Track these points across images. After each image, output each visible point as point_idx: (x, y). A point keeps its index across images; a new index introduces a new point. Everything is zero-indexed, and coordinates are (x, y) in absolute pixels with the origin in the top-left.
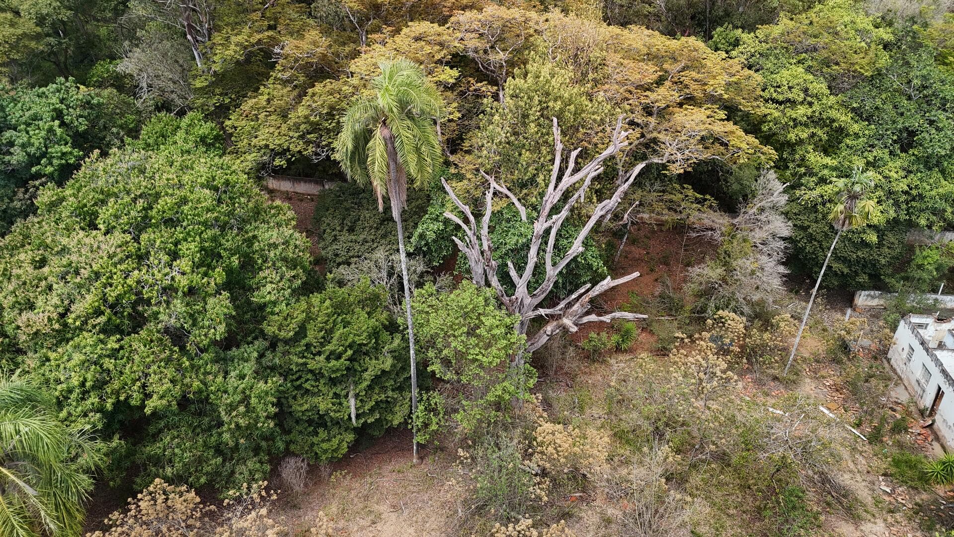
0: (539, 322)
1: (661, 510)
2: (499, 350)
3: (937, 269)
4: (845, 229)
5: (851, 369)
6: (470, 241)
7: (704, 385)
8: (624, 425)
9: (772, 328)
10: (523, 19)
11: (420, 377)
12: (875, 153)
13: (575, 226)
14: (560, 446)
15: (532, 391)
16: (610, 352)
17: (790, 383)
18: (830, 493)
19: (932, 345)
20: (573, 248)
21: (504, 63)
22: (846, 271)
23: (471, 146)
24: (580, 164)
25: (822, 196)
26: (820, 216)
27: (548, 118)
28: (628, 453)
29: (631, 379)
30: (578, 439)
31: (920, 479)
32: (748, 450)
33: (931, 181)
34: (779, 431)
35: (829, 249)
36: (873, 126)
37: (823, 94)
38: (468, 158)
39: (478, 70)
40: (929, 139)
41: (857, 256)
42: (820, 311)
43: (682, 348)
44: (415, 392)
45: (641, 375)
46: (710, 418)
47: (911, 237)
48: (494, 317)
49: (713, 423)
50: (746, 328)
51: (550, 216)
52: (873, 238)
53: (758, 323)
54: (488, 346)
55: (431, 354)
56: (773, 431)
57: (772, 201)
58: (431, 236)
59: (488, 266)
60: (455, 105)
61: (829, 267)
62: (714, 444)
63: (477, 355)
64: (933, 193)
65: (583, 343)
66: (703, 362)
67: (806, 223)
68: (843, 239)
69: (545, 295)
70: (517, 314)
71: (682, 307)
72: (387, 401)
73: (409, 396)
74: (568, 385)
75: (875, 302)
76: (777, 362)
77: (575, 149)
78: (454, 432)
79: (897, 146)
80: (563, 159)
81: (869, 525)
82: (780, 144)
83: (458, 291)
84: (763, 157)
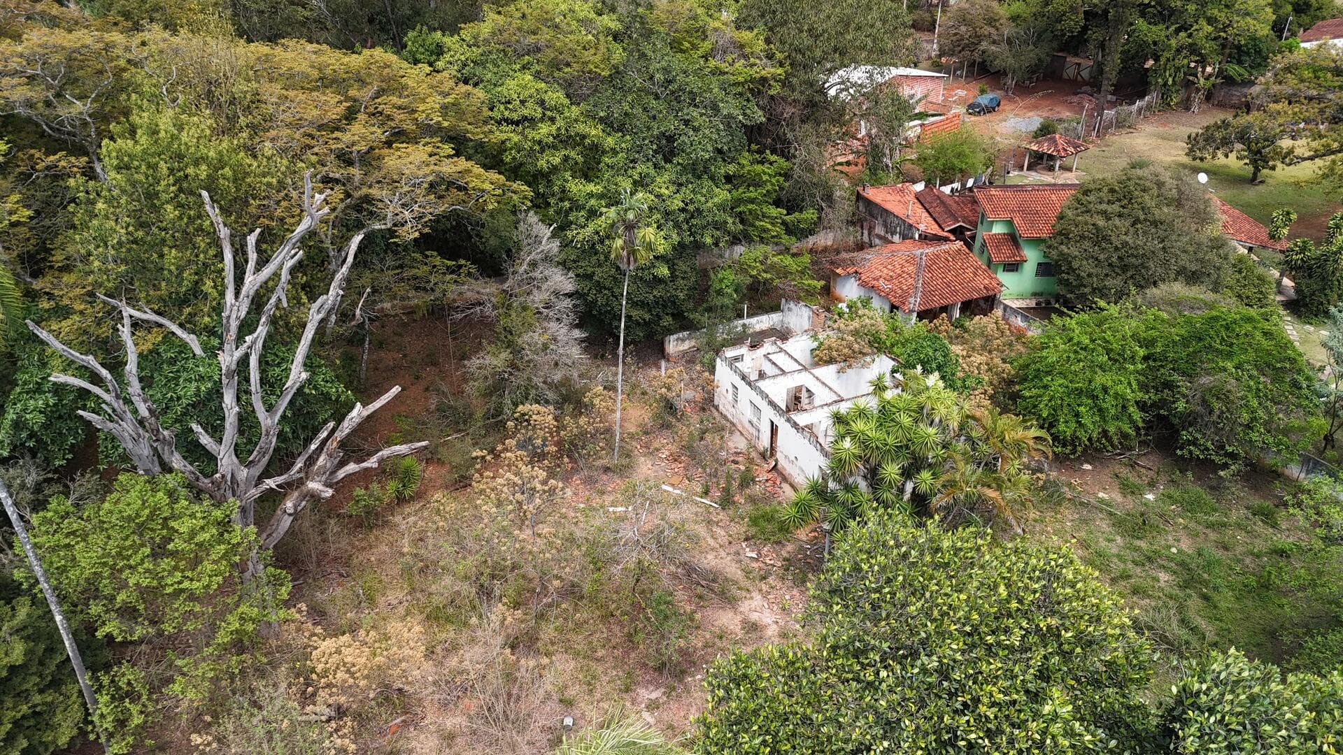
0: (271, 499)
1: (515, 691)
2: (214, 562)
3: (736, 291)
4: (631, 268)
5: (682, 430)
6: (114, 411)
7: (525, 507)
8: (437, 600)
9: (586, 410)
10: (101, 45)
11: (88, 652)
12: (639, 170)
13: (285, 344)
14: (354, 665)
15: (287, 604)
16: (391, 508)
17: (623, 470)
18: (698, 584)
19: (753, 377)
20: (291, 377)
21: (88, 118)
22: (647, 317)
23: (67, 259)
24: (265, 251)
25: (597, 233)
26: (602, 258)
27: (192, 193)
28: (452, 634)
29: (429, 534)
30: (377, 645)
31: (781, 530)
32: (599, 569)
33: (704, 191)
34: (628, 533)
35: (622, 295)
36: (628, 137)
37: (562, 104)
38: (67, 278)
39: (43, 134)
40: (689, 143)
41: (654, 296)
42: (634, 372)
43: (486, 469)
44: (84, 679)
45: (441, 524)
46: (544, 547)
47: (700, 260)
48: (193, 516)
49: (549, 552)
50: (556, 419)
51: (240, 339)
52: (664, 271)
53: (569, 408)
54: (196, 562)
55: (95, 609)
56: (619, 535)
57: (542, 251)
58: (35, 419)
59: (157, 440)
60: (15, 197)
61: (629, 317)
62: (557, 577)
63: (180, 583)
64: (709, 204)
65: (348, 508)
66: (516, 479)
67: (590, 270)
68: (635, 279)
69: (267, 457)
70: (231, 499)
71: (471, 415)
72: (34, 712)
73: (76, 690)
74: (341, 575)
75: (686, 346)
76: (603, 449)
77: (252, 231)
78: (176, 714)
79: (660, 157)
80: (237, 250)
81: (747, 603)
82: (532, 176)
83: (115, 495)
84: (515, 197)
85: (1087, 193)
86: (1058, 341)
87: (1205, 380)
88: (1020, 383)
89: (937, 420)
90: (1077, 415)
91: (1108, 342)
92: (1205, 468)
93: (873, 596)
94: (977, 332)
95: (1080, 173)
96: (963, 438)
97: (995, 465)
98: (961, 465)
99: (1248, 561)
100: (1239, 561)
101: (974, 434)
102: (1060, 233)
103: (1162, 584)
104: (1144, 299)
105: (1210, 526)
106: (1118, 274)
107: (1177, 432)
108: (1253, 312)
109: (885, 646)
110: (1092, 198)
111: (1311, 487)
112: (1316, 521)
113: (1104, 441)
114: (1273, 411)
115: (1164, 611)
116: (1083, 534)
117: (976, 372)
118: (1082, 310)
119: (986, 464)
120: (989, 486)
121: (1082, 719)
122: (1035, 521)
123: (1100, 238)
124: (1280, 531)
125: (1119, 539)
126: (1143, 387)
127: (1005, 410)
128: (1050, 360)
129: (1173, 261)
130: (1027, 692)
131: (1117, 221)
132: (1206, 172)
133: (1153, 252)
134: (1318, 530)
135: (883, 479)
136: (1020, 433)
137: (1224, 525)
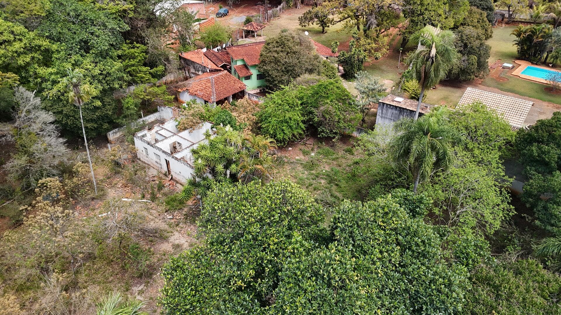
1: (72, 309)
3: (135, 106)
4: (81, 105)
5: (125, 172)
7: (55, 226)
8: (19, 282)
9: (75, 174)
12: (73, 59)
17: (102, 197)
18: (149, 236)
19: (153, 142)
22: (96, 126)
25: (59, 91)
26: (65, 102)
28: (32, 294)
29: (6, 252)
31: (180, 204)
32: (101, 243)
33: (109, 64)
34: (111, 223)
35: (80, 118)
36: (64, 44)
37: (24, 32)
40: (96, 43)
41: (97, 116)
42: (95, 152)
43: (29, 214)
45: (12, 246)
46: (70, 241)
47: (115, 96)
49: (73, 243)
50: (61, 182)
52: (98, 103)
53: (66, 176)
56: (107, 226)
57: (32, 104)
61: (86, 128)
62: (80, 253)
64: (113, 70)
66: (47, 215)
67: (60, 109)
68: (85, 109)
71: (14, 191)
75: (118, 135)
76: (89, 190)
79: (83, 51)
81: (172, 237)
82: (16, 69)
84: (9, 80)
85: (268, 44)
86: (271, 104)
87: (322, 108)
88: (261, 123)
89: (233, 144)
90: (283, 130)
91: (287, 101)
92: (328, 139)
93: (222, 218)
94: (240, 106)
95: (264, 37)
96: (244, 148)
97: (258, 156)
98: (246, 159)
99: (347, 168)
100: (344, 169)
101: (248, 146)
102: (262, 62)
103: (323, 184)
104: (296, 82)
105: (333, 160)
106: (286, 74)
107: (317, 129)
108: (332, 80)
109: (231, 235)
110: (270, 46)
111: (361, 138)
112: (365, 149)
113: (294, 138)
114: (345, 115)
115: (325, 193)
116: (294, 174)
117: (244, 121)
118: (276, 90)
119: (255, 156)
120: (258, 164)
121: (306, 240)
122: (277, 173)
123: (277, 61)
124: (355, 156)
125: (306, 172)
126: (303, 115)
127: (257, 134)
128: (269, 112)
129: (303, 66)
130: (286, 236)
131: (281, 54)
132: (307, 31)
133: (296, 64)
134: (366, 152)
135: (217, 172)
136: (264, 142)
137: (338, 158)
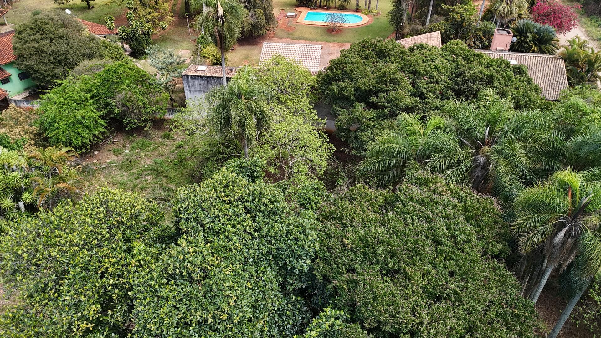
85: (20, 33)
86: (50, 106)
87: (119, 96)
88: (45, 132)
89: (15, 167)
90: (79, 134)
91: (72, 97)
92: (139, 130)
93: (33, 261)
94: (8, 118)
95: (11, 25)
96: (33, 169)
97: (56, 173)
98: (40, 181)
99: (171, 155)
100: (169, 157)
101: (37, 165)
102: (19, 56)
103: (149, 181)
104: (76, 72)
105: (153, 150)
106: (58, 66)
107: (121, 121)
108: (121, 62)
109: (53, 277)
110: (24, 35)
111: (176, 119)
112: (184, 130)
113: (96, 139)
114: (149, 98)
115: (156, 190)
116: (111, 180)
117: (20, 137)
118: (52, 88)
119: (52, 174)
120: (59, 183)
121: (151, 246)
122: (89, 186)
123: (40, 52)
124: (175, 139)
125: (125, 174)
126: (98, 110)
127: (45, 147)
128: (52, 116)
129: (78, 52)
130: (125, 251)
131: (43, 42)
132: (68, 8)
133: (67, 51)
134: (186, 132)
135: (5, 209)
136: (58, 153)
137: (157, 147)
